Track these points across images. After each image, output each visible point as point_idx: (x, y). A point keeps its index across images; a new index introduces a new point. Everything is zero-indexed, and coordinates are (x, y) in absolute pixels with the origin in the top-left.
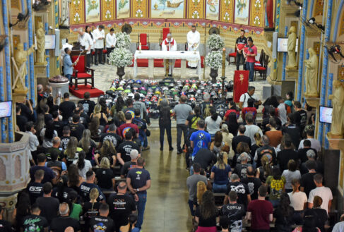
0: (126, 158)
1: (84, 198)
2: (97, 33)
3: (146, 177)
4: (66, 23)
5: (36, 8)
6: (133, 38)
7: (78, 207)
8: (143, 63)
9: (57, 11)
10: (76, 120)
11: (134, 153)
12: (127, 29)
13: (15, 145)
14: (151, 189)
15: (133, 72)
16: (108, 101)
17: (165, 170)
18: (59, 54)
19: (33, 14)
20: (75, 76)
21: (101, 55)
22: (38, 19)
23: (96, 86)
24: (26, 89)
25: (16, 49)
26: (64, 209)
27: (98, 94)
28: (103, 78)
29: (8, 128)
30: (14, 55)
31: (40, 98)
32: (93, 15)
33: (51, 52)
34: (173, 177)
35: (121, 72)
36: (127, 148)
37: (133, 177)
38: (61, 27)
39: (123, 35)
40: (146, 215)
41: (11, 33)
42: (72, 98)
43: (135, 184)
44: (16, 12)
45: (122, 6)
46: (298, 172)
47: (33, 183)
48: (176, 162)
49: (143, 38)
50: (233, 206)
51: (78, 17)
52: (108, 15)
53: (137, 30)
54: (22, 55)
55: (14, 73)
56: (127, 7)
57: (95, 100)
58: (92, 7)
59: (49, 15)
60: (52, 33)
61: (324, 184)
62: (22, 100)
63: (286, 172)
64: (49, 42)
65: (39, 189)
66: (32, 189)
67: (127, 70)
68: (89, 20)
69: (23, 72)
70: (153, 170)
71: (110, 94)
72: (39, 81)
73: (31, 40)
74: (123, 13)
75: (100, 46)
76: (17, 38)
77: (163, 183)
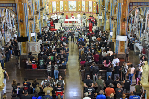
1: (54, 55)
2: (56, 15)
3: (68, 50)
4: (48, 13)
5: (41, 10)
6: (64, 16)
7: (52, 57)
8: (67, 22)
9: (46, 10)
10: (51, 36)
11: (65, 44)
12: (63, 14)
13: (37, 43)
14: (70, 53)
15: (65, 25)
16: (59, 32)
17: (72, 48)
20: (50, 26)
21: (57, 21)
22: (41, 12)
23: (55, 28)
24: (39, 29)
25: (36, 20)
27: (57, 30)
28: (57, 26)
29: (35, 39)
30: (36, 21)
31: (42, 31)
32: (54, 11)
33: (44, 20)
34: (75, 50)
35: (61, 25)
36: (64, 43)
37: (65, 50)
38: (47, 14)
39: (62, 16)
40: (69, 58)
41: (35, 16)
42: (50, 31)
43: (66, 51)
45: (61, 9)
46: (105, 48)
47: (41, 52)
48: (75, 46)
49: (67, 16)
50: (89, 56)
51: (51, 12)
52: (58, 11)
53: (65, 14)
54: (38, 21)
55: (36, 25)
56: (63, 9)
57: (55, 32)
58: (54, 9)
59: (44, 11)
60: (45, 15)
61: (111, 50)
62: (38, 32)
63: (102, 48)
64: (44, 18)
65: (43, 53)
66: (41, 53)
67: (63, 24)
68: (54, 12)
69: (38, 25)
70: (70, 48)
71: (59, 30)
72: (42, 27)
73: (40, 18)
74: (62, 10)
75: (56, 18)
76: (36, 17)
77: (72, 51)
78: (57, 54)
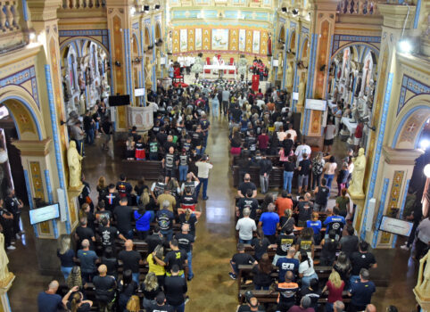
0: (199, 115)
1: (179, 134)
3: (208, 124)
4: (171, 52)
5: (157, 44)
6: (203, 59)
8: (208, 72)
9: (167, 46)
11: (203, 113)
12: (200, 55)
13: (146, 108)
15: (203, 76)
16: (191, 89)
18: (168, 67)
19: (155, 47)
22: (157, 50)
23: (185, 82)
24: (152, 83)
26: (170, 138)
27: (186, 86)
28: (188, 80)
29: (143, 101)
32: (184, 48)
33: (163, 66)
35: (197, 76)
36: (199, 111)
37: (202, 124)
38: (169, 54)
39: (198, 58)
41: (145, 56)
43: (203, 128)
44: (147, 46)
45: (198, 44)
46: (281, 123)
47: (155, 126)
49: (208, 59)
51: (176, 49)
52: (191, 48)
53: (205, 56)
54: (150, 66)
56: (200, 44)
57: (184, 88)
58: (183, 45)
59: (163, 48)
60: (163, 56)
62: (150, 88)
63: (276, 123)
64: (162, 61)
65: (158, 129)
66: (154, 129)
67: (200, 75)
68: (182, 51)
69: (150, 74)
71: (192, 86)
72: (158, 79)
73: (154, 59)
74: (198, 47)
76: (147, 58)
78: (186, 132)
